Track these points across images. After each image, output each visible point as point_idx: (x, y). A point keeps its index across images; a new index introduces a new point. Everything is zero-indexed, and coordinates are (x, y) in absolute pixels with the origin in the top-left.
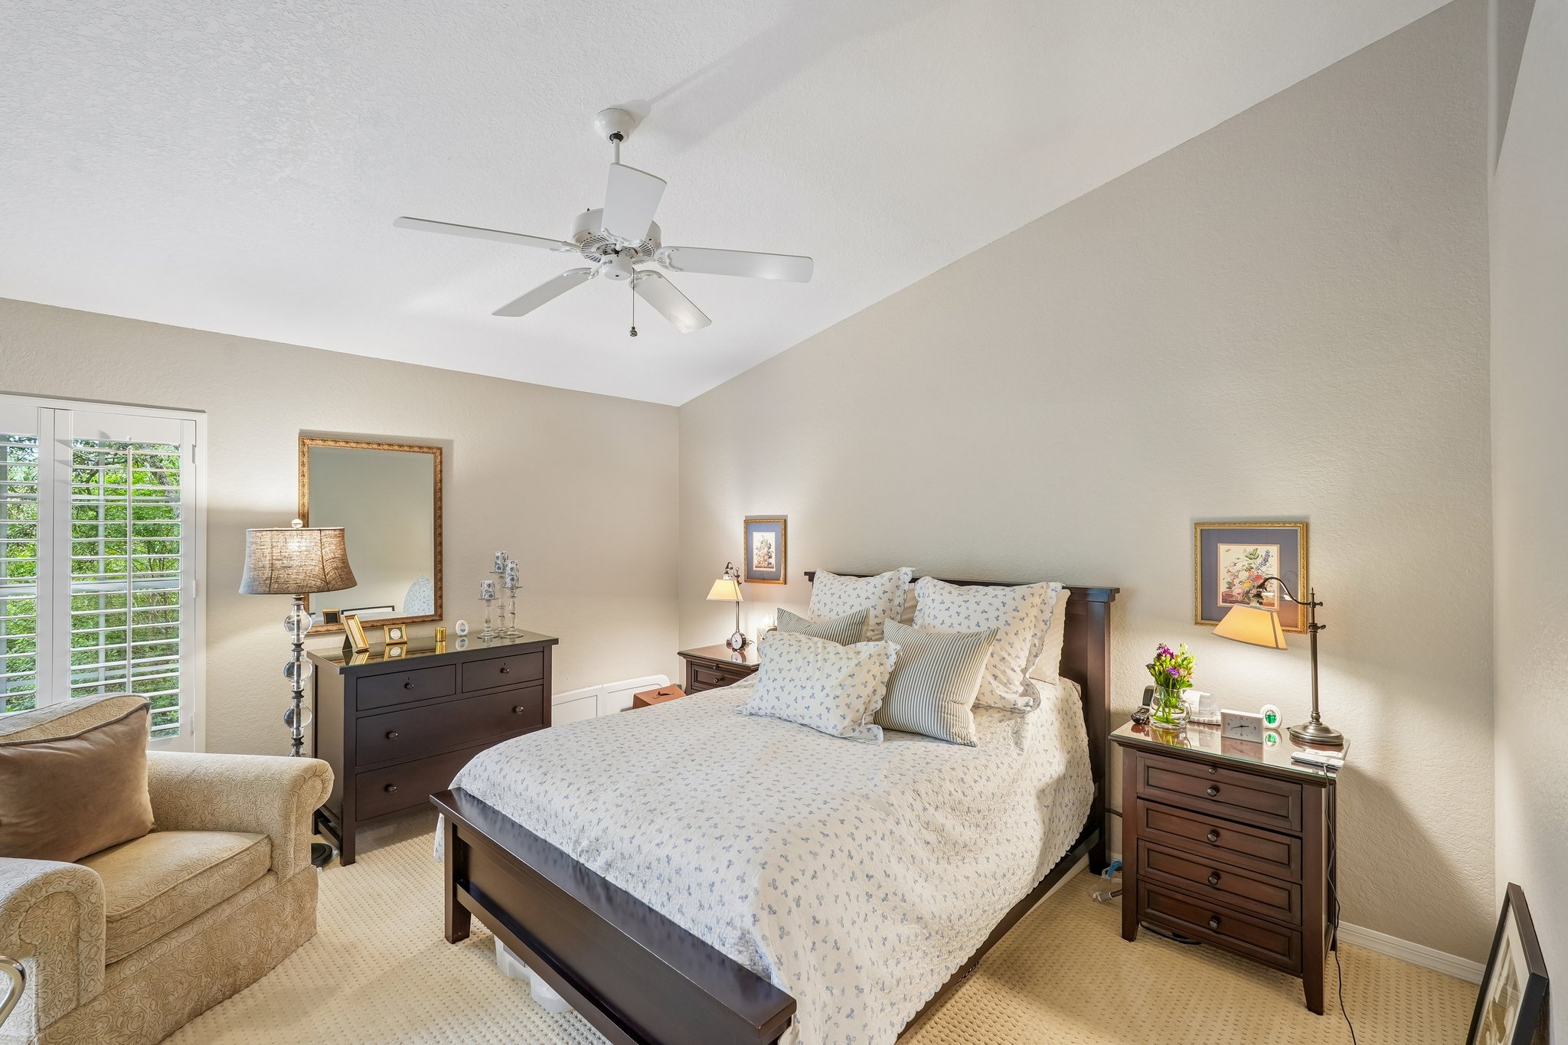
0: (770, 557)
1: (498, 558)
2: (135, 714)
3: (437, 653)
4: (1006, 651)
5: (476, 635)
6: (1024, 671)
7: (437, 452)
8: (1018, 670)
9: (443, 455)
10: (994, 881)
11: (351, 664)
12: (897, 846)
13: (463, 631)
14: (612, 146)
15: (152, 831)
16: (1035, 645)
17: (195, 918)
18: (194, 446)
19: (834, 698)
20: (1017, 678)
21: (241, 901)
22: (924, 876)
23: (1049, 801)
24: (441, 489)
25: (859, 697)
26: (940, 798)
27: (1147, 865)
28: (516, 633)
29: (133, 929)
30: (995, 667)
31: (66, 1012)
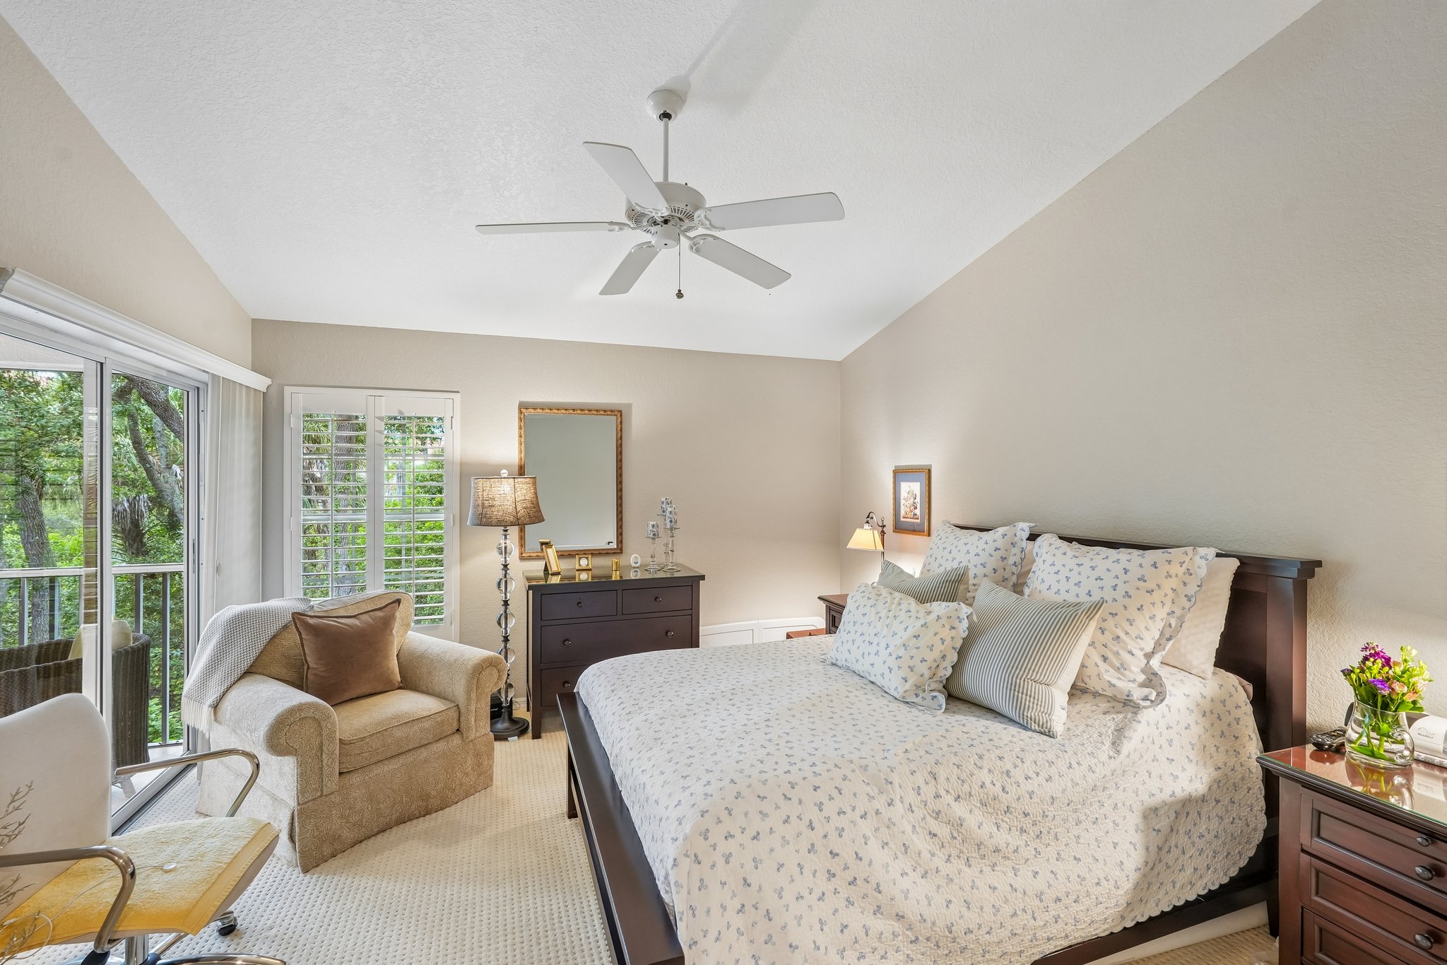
0: (916, 508)
1: (663, 502)
2: (390, 606)
3: (613, 579)
4: (1123, 629)
5: (644, 567)
6: (1149, 656)
7: (618, 414)
8: (1140, 654)
9: (623, 416)
10: (1037, 902)
11: (548, 583)
12: (883, 829)
13: (636, 563)
14: (661, 124)
15: (400, 688)
16: (1170, 625)
17: (401, 754)
18: (452, 417)
19: (896, 659)
20: (1136, 667)
21: (435, 749)
22: (920, 871)
23: (1163, 823)
24: (621, 445)
25: (923, 660)
26: (966, 787)
27: (1317, 948)
28: (675, 567)
29: (357, 752)
30: (1105, 646)
31: (314, 797)
